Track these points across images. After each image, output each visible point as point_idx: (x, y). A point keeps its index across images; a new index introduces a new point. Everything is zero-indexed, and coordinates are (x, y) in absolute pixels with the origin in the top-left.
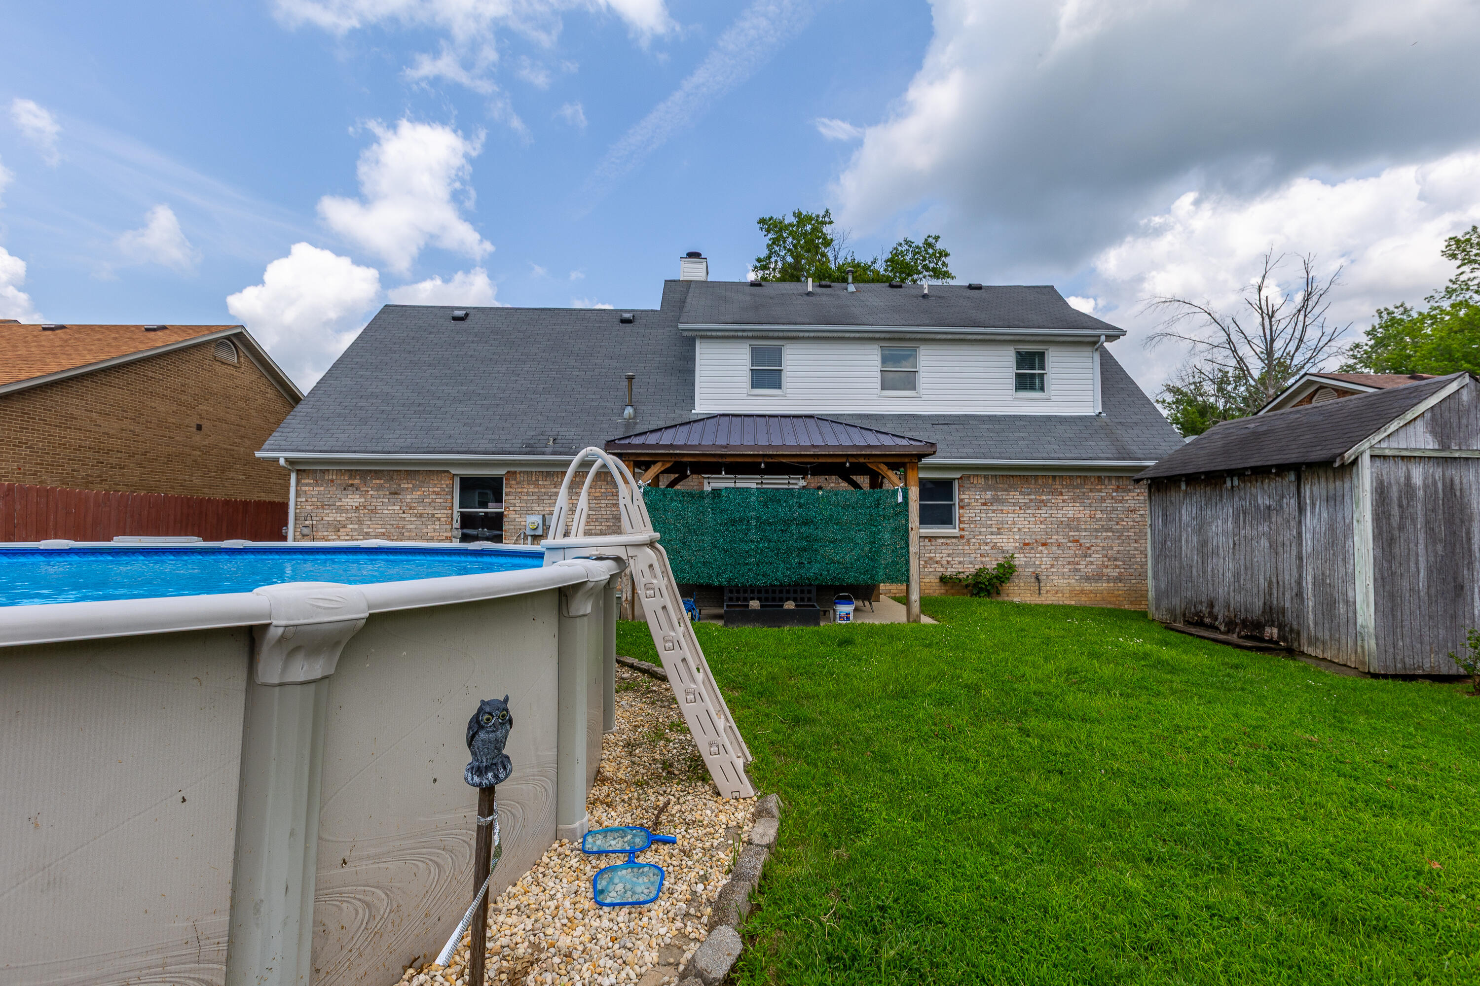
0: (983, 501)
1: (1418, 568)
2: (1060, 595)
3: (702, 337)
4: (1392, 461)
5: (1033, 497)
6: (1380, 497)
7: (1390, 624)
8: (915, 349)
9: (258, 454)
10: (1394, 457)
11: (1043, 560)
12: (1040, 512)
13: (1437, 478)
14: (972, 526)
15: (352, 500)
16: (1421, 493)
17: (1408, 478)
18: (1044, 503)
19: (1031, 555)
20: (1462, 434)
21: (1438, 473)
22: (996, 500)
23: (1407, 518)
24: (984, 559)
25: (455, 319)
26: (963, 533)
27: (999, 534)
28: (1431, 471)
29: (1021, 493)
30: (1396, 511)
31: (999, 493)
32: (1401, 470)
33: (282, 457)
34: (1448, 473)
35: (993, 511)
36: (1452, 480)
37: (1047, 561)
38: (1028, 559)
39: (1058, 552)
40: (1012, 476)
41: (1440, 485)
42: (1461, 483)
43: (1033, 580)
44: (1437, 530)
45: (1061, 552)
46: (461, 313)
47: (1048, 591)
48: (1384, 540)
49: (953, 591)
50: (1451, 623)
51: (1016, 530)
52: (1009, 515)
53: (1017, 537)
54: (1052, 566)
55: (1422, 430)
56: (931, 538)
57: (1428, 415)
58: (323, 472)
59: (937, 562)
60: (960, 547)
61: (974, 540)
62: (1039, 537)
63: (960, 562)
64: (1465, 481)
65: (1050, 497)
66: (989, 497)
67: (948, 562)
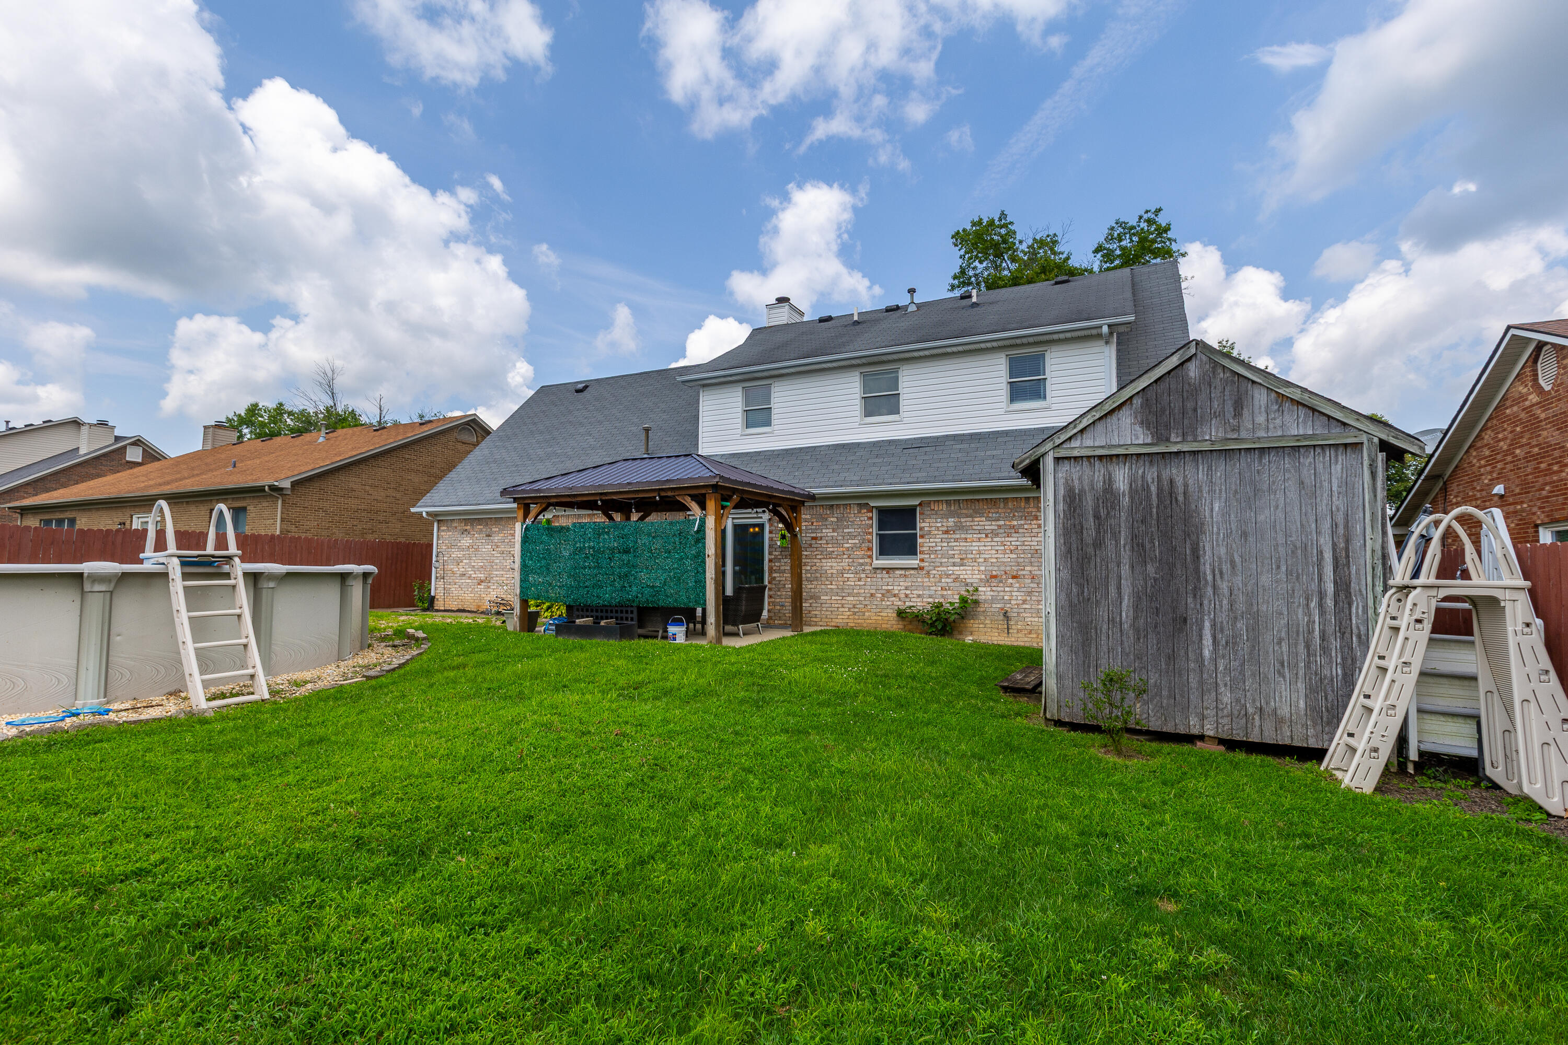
0: (945, 529)
1: (1120, 593)
2: (1034, 636)
3: (704, 386)
4: (1085, 463)
5: (1002, 523)
6: (1070, 506)
7: (1080, 662)
8: (896, 371)
9: (413, 510)
10: (1088, 457)
11: (1013, 594)
12: (1010, 539)
13: (1150, 480)
14: (932, 556)
15: (466, 541)
16: (1126, 501)
17: (1109, 481)
18: (1016, 530)
19: (999, 589)
20: (1186, 422)
21: (1151, 474)
22: (960, 527)
23: (1105, 532)
24: (945, 593)
25: (578, 391)
26: (922, 564)
27: (962, 565)
28: (1140, 472)
29: (988, 519)
30: (1090, 522)
31: (963, 520)
32: (1099, 473)
33: (424, 510)
34: (1166, 474)
35: (956, 540)
36: (1171, 481)
37: (1020, 596)
38: (996, 593)
39: (1032, 585)
40: (978, 500)
41: (1153, 489)
42: (1186, 485)
43: (1001, 617)
44: (1148, 546)
45: (1035, 585)
46: (580, 386)
47: (1019, 631)
48: (1074, 559)
49: (910, 627)
50: (1167, 664)
51: (981, 560)
52: (974, 544)
53: (982, 568)
54: (1024, 602)
55: (1128, 421)
56: (889, 570)
57: (1137, 402)
58: (452, 520)
59: (895, 596)
60: (919, 580)
61: (934, 572)
62: (1008, 568)
63: (919, 596)
64: (1191, 482)
65: (1022, 522)
66: (951, 524)
67: (907, 596)
